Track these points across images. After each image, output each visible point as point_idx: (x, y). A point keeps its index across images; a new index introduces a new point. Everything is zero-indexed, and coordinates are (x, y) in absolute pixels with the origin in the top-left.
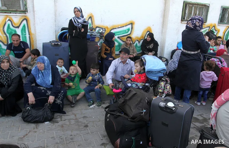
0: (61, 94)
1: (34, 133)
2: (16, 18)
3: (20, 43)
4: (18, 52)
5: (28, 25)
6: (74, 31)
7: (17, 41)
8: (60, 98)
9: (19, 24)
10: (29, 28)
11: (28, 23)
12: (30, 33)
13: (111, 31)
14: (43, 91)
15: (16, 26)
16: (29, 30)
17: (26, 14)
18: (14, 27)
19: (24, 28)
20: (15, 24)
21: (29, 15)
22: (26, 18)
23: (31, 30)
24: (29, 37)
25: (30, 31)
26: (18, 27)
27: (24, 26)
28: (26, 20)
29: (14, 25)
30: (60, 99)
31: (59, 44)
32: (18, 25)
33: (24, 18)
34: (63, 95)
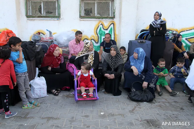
0: (154, 79)
1: (139, 109)
2: (106, 23)
3: (110, 41)
4: (108, 48)
5: (115, 28)
6: (154, 32)
7: (108, 38)
8: (153, 82)
11: (114, 26)
13: (180, 33)
14: (140, 76)
15: (106, 29)
16: (115, 32)
17: (113, 19)
18: (104, 29)
19: (111, 30)
20: (105, 27)
21: (116, 20)
22: (113, 22)
23: (116, 32)
24: (114, 37)
26: (107, 30)
27: (111, 29)
28: (113, 24)
30: (153, 84)
31: (144, 41)
32: (107, 28)
33: (112, 22)
34: (156, 80)
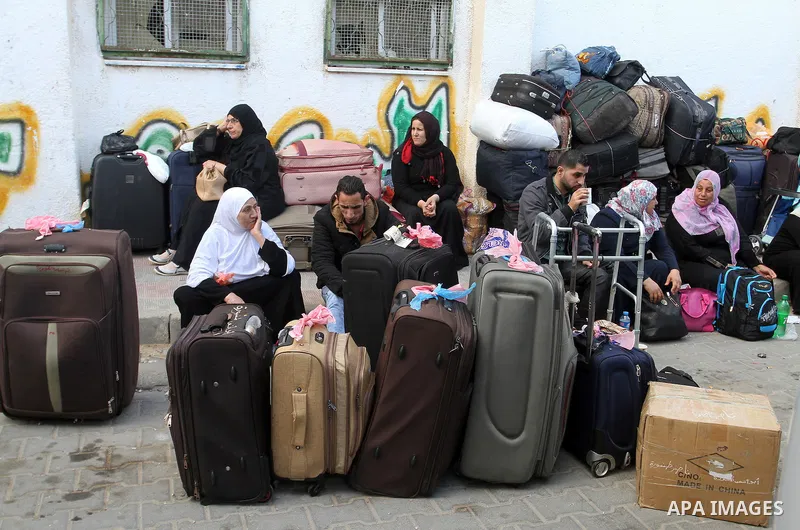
5: (450, 101)
9: (427, 100)
10: (451, 111)
11: (450, 96)
12: (452, 125)
15: (420, 104)
17: (446, 70)
18: (414, 107)
19: (438, 110)
20: (417, 99)
21: (456, 74)
22: (446, 82)
24: (449, 135)
25: (451, 120)
27: (439, 105)
28: (446, 86)
29: (414, 103)
32: (424, 102)
33: (441, 81)
